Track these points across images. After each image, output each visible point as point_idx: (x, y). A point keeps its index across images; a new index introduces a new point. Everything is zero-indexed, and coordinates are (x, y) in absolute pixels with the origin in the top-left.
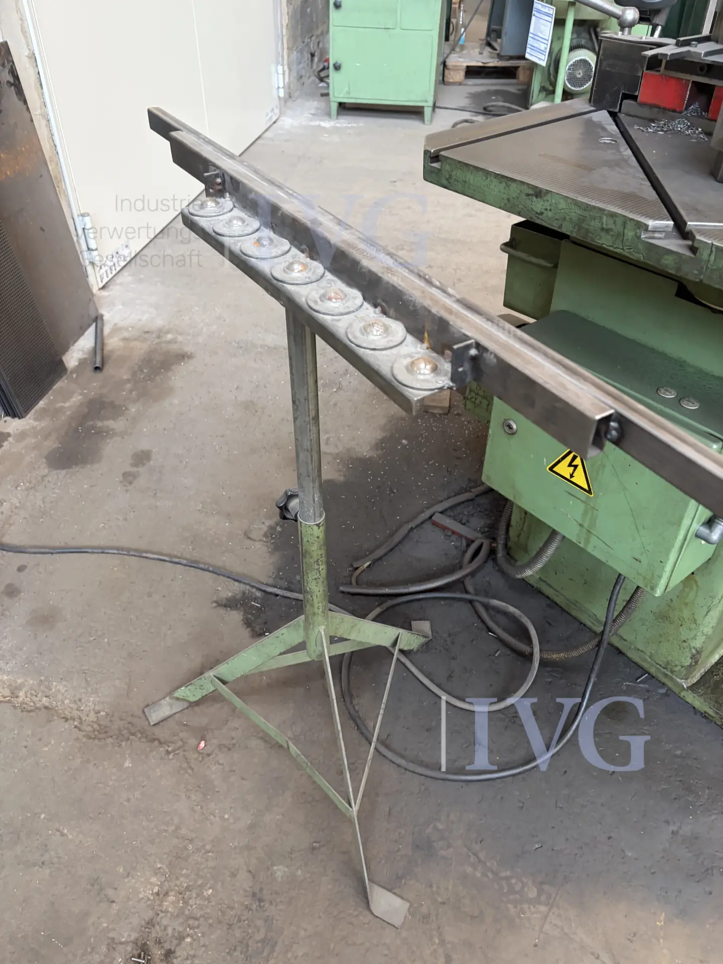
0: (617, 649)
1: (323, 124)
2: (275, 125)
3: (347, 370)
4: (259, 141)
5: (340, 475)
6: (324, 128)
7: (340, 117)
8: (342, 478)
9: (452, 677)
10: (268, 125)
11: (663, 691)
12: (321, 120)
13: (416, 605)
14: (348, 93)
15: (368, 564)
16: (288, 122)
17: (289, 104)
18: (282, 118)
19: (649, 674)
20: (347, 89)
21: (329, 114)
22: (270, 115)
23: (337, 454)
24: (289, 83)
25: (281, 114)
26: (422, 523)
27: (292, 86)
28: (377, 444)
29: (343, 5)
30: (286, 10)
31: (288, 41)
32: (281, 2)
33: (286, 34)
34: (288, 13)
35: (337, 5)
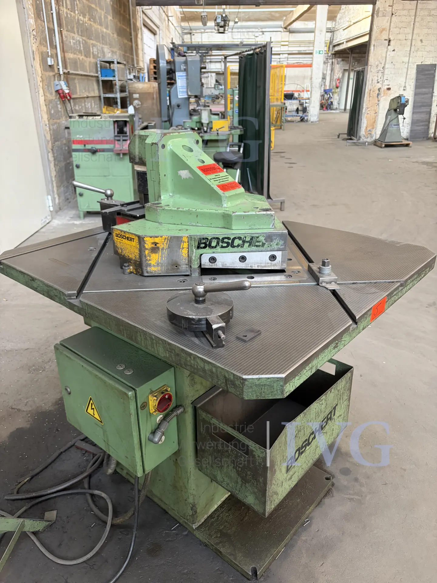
0: (165, 510)
1: (76, 222)
2: (48, 225)
3: (50, 359)
4: (37, 234)
5: (28, 424)
6: (76, 225)
7: (86, 218)
8: (28, 426)
9: (61, 545)
10: (43, 225)
11: (185, 533)
12: (75, 220)
13: (52, 501)
14: (88, 206)
15: (28, 479)
16: (56, 222)
17: (59, 213)
18: (54, 221)
19: (180, 523)
20: (87, 205)
21: (79, 217)
22: (44, 220)
23: (30, 411)
24: (59, 203)
25: (52, 218)
26: (69, 448)
27: (61, 204)
28: (56, 402)
29: (81, 166)
30: (54, 169)
31: (57, 183)
32: (49, 166)
33: (55, 180)
34: (55, 170)
35: (78, 167)
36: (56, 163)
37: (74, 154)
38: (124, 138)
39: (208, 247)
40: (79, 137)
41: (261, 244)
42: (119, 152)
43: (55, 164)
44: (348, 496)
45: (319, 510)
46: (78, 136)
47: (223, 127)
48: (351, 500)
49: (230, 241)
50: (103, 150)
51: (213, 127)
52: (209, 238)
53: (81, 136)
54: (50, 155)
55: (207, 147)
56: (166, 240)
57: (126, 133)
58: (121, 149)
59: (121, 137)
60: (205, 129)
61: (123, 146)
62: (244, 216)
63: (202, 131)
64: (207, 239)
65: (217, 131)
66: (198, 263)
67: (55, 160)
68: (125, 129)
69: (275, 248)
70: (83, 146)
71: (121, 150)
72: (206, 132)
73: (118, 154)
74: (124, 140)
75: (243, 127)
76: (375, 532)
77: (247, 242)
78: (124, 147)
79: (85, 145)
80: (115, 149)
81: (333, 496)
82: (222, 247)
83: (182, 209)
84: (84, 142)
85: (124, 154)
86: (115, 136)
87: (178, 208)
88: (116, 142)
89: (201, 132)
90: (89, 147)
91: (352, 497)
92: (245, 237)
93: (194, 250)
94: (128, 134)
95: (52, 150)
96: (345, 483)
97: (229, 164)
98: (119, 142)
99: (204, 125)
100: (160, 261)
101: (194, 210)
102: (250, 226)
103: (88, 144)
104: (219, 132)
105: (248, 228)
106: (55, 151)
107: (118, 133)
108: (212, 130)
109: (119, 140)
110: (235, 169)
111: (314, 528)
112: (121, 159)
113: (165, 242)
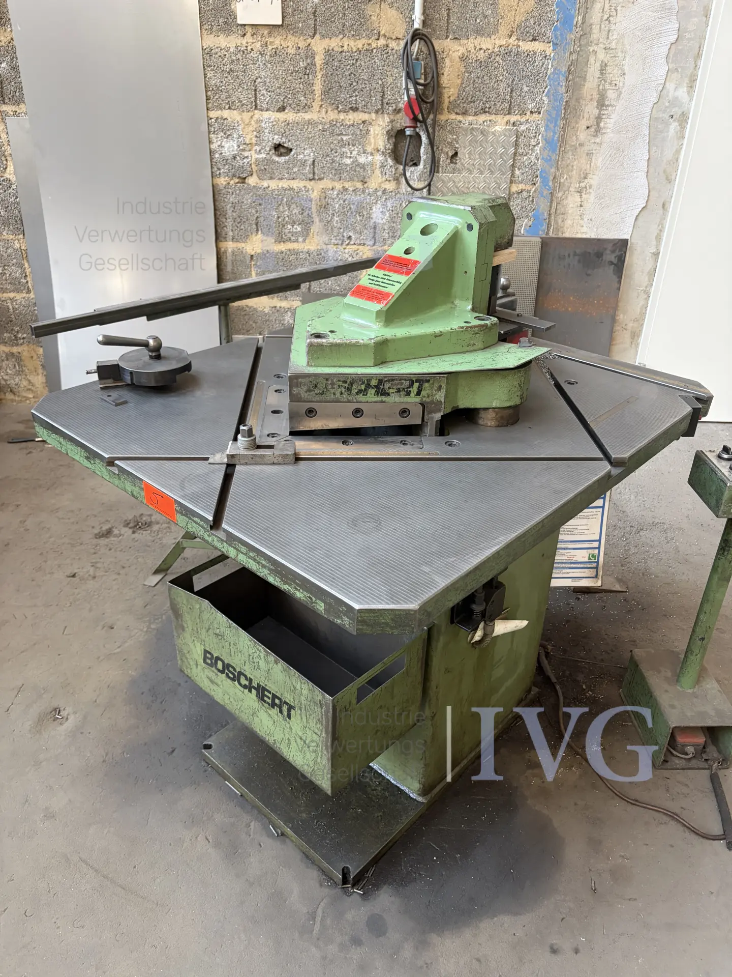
44: (320, 911)
45: (296, 856)
48: (313, 916)
76: (243, 936)
81: (321, 885)
91: (318, 919)
96: (349, 916)
111: (267, 842)
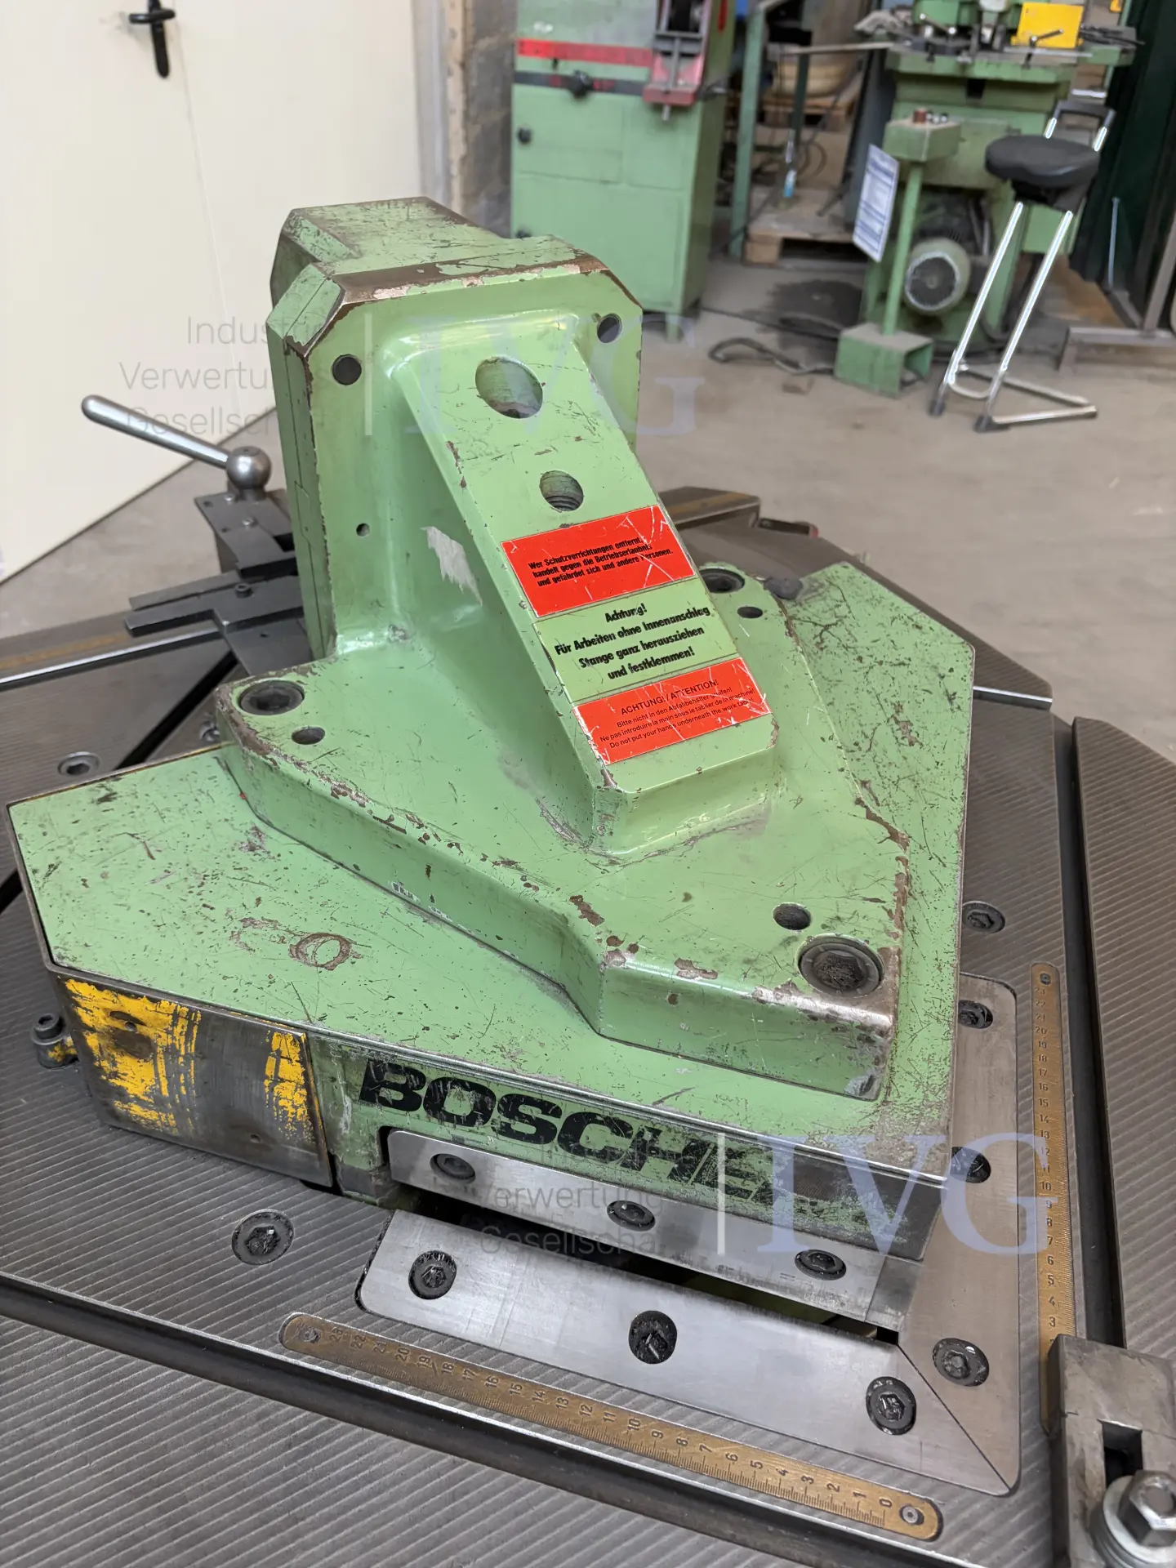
29: (536, 138)
30: (461, 133)
31: (465, 184)
32: (445, 122)
33: (461, 172)
34: (466, 139)
35: (525, 137)
36: (473, 112)
37: (520, 91)
38: (689, 48)
39: (421, 1110)
40: (542, 30)
41: (753, 1187)
42: (660, 100)
43: (466, 116)
46: (537, 26)
47: (1058, 33)
49: (558, 1123)
50: (612, 87)
51: (1021, 29)
52: (432, 1075)
53: (549, 28)
54: (455, 86)
55: (977, 106)
56: (182, 1022)
57: (697, 30)
58: (671, 87)
59: (677, 42)
60: (987, 33)
61: (677, 76)
62: (674, 996)
63: (974, 42)
64: (422, 1078)
65: (1033, 44)
66: (371, 1156)
67: (468, 102)
68: (696, 13)
69: (840, 1228)
70: (549, 62)
71: (667, 93)
72: (986, 47)
73: (658, 108)
74: (684, 55)
75: (1139, 35)
77: (666, 1155)
78: (681, 82)
79: (556, 62)
80: (651, 86)
82: (506, 1131)
83: (355, 805)
84: (557, 52)
85: (678, 110)
86: (660, 37)
87: (336, 793)
88: (659, 60)
89: (967, 48)
90: (567, 68)
92: (656, 1133)
93: (347, 1102)
94: (704, 30)
95: (463, 66)
97: (1038, 188)
98: (667, 60)
99: (989, 19)
100: (165, 1092)
101: (415, 833)
102: (712, 1050)
103: (565, 57)
104: (1037, 51)
105: (700, 1056)
106: (474, 70)
107: (671, 27)
108: (1014, 40)
109: (667, 54)
110: (1058, 209)
112: (669, 126)
113: (178, 1029)
